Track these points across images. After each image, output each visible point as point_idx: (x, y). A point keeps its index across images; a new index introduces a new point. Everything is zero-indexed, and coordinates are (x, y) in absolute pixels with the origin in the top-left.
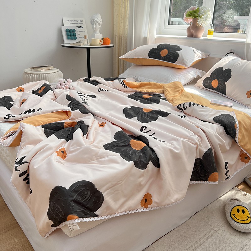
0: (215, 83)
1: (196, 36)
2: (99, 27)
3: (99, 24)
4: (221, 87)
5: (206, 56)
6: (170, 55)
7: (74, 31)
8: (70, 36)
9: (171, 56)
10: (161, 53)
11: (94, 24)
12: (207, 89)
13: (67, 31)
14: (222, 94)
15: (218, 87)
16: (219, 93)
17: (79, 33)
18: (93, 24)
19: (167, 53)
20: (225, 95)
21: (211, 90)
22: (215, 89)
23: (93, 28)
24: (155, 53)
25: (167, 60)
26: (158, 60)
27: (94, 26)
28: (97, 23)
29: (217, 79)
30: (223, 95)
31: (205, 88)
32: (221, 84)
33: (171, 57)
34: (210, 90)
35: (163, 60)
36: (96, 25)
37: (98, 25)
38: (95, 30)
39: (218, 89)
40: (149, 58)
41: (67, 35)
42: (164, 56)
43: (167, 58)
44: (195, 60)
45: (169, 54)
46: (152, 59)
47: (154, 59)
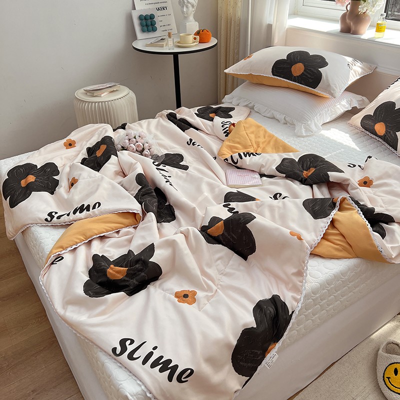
0: (380, 128)
1: (355, 33)
2: (193, 9)
3: (193, 6)
4: (390, 138)
5: (370, 69)
6: (307, 74)
7: (152, 17)
8: (147, 26)
9: (309, 76)
10: (293, 69)
11: (185, 7)
12: (367, 132)
13: (141, 18)
14: (391, 148)
15: (385, 135)
16: (386, 144)
17: (160, 18)
18: (183, 7)
19: (302, 71)
21: (374, 136)
22: (380, 137)
23: (183, 12)
24: (282, 68)
25: (303, 83)
26: (288, 81)
27: (185, 10)
28: (189, 5)
29: (384, 123)
30: (393, 150)
31: (363, 130)
32: (390, 132)
33: (310, 78)
35: (295, 82)
36: (187, 7)
37: (191, 8)
38: (186, 16)
39: (384, 138)
40: (273, 76)
41: (141, 25)
42: (298, 75)
43: (301, 79)
44: (350, 83)
45: (305, 73)
46: (278, 78)
47: (281, 78)
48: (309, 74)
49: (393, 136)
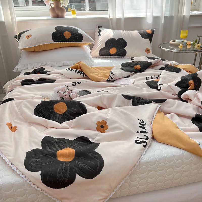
0: (113, 51)
4: (120, 52)
6: (74, 36)
10: (64, 35)
12: (103, 56)
14: (120, 57)
15: (116, 53)
16: (116, 57)
19: (70, 35)
20: (123, 57)
21: (108, 56)
22: (112, 55)
24: (58, 37)
25: (73, 41)
29: (115, 47)
30: (122, 57)
31: (100, 56)
32: (120, 50)
34: (106, 56)
35: (69, 42)
40: (55, 42)
42: (69, 38)
43: (71, 39)
45: (72, 35)
46: (58, 42)
47: (60, 42)
48: (75, 35)
49: (123, 50)
